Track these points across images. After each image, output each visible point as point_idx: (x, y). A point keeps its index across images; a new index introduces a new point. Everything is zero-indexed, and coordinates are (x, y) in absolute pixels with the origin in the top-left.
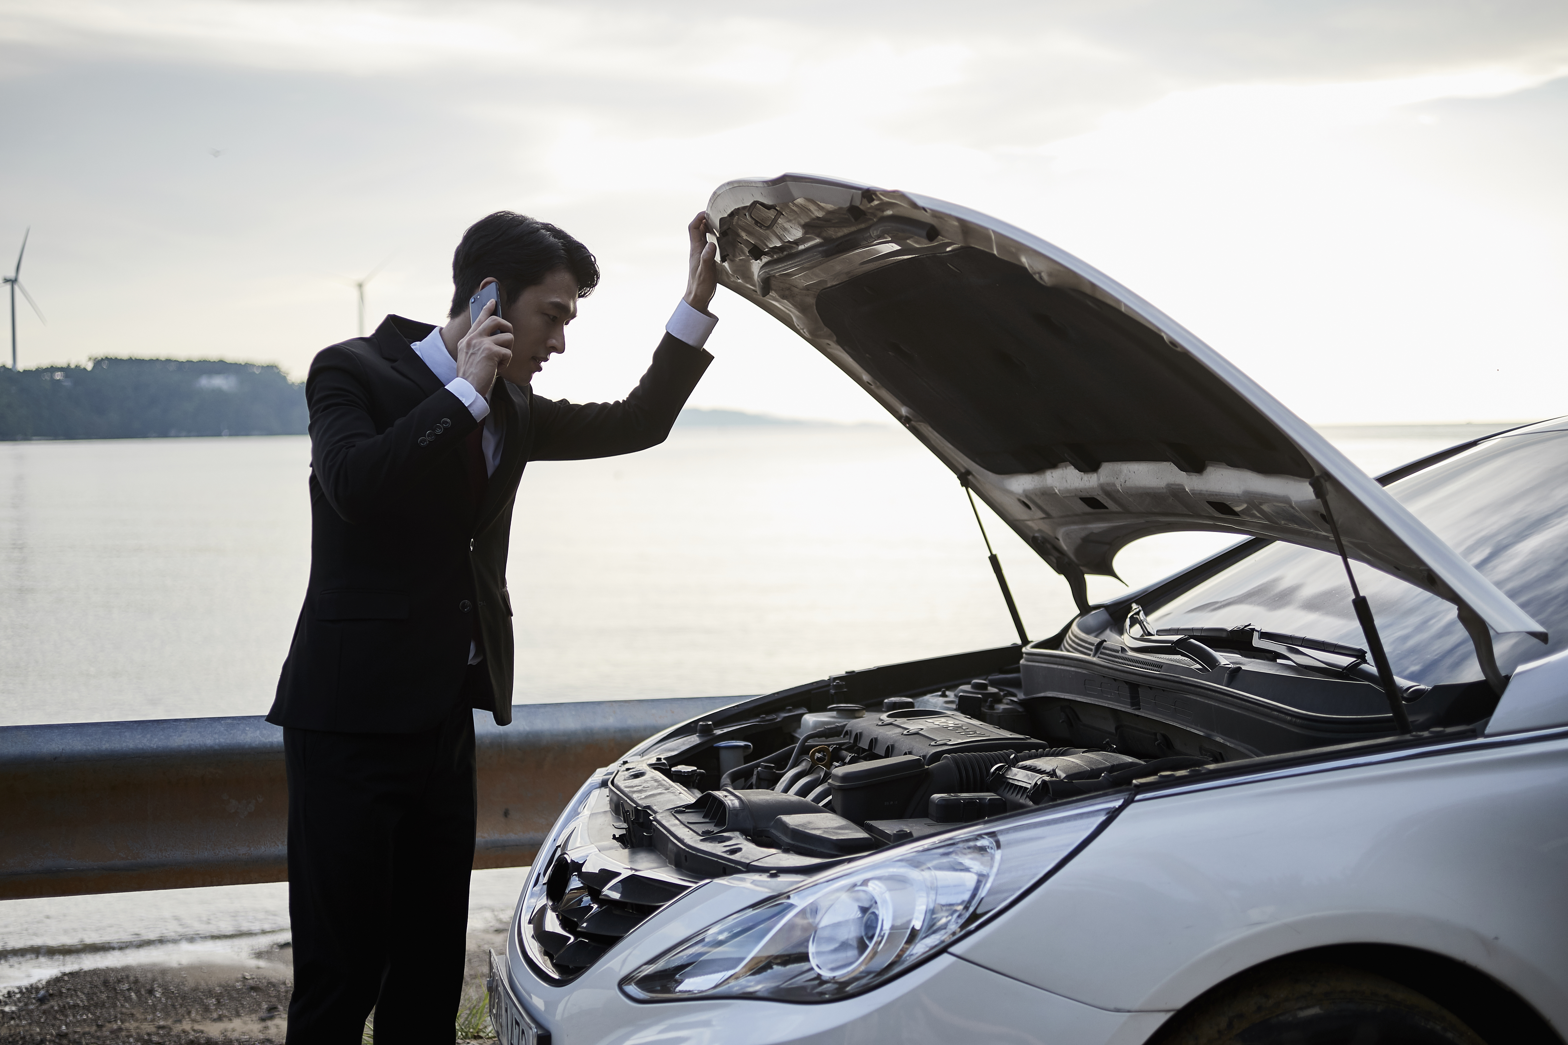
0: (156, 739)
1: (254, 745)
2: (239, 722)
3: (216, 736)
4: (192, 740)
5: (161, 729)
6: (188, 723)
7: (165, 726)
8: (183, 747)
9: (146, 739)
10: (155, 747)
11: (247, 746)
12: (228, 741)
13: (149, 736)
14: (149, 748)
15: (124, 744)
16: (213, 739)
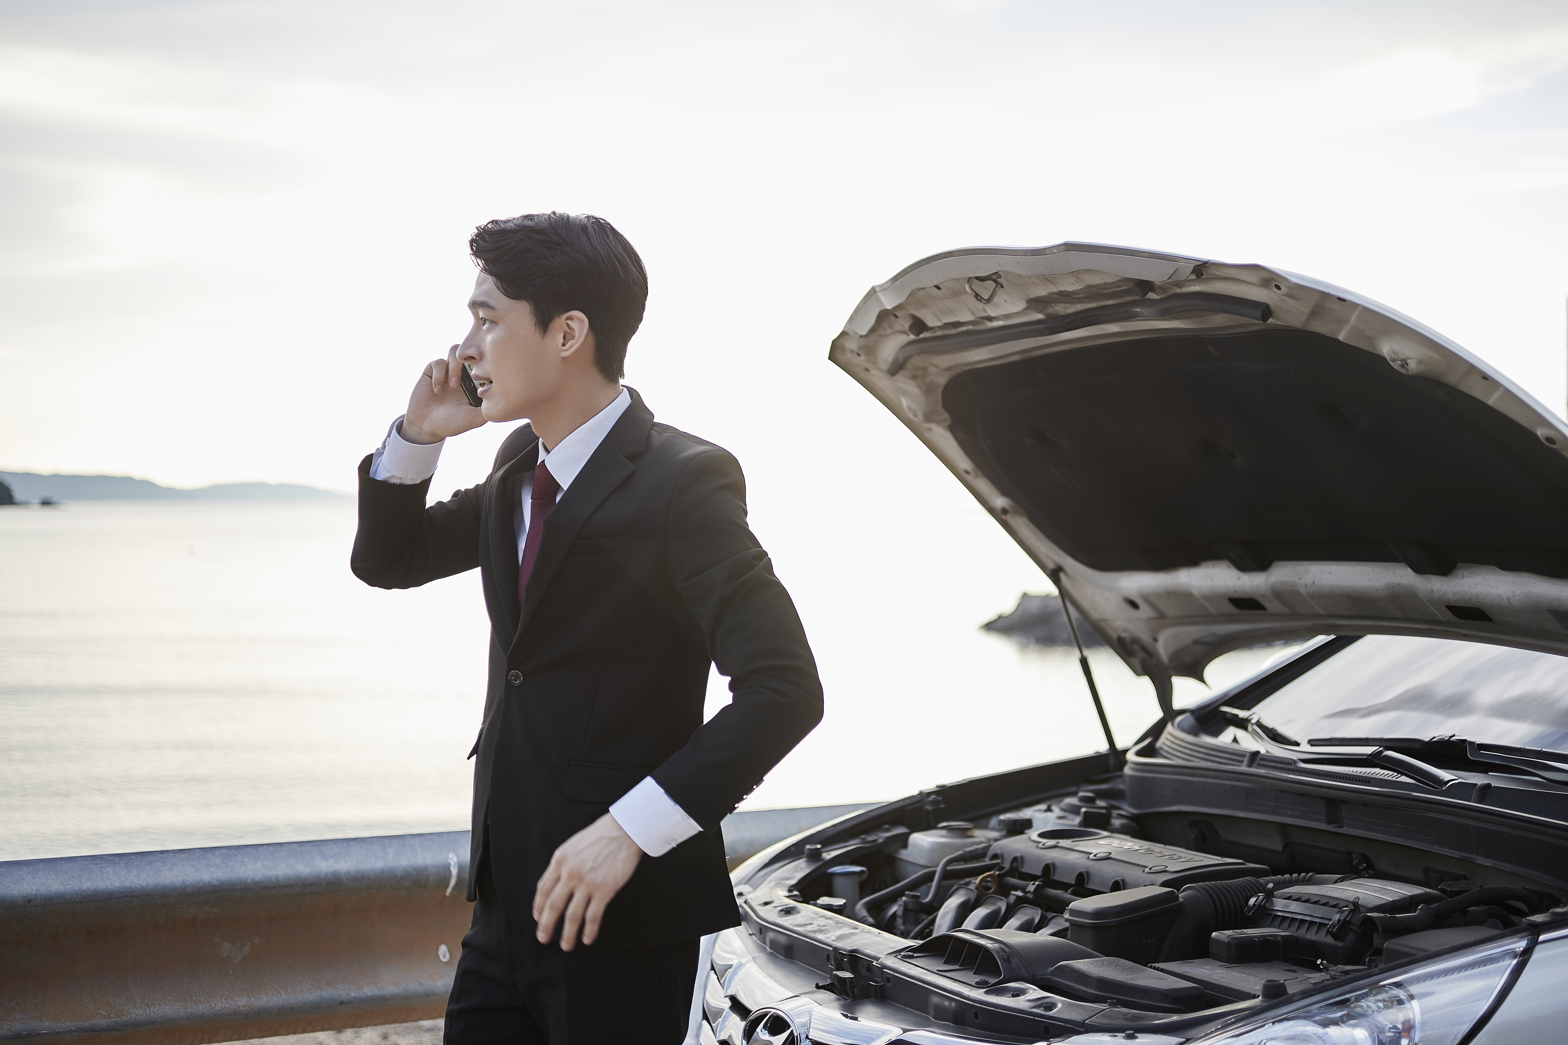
0: (144, 875)
1: (257, 879)
2: (235, 853)
3: (213, 869)
4: (186, 875)
5: (148, 863)
6: (177, 855)
7: (151, 859)
8: (177, 883)
9: (132, 875)
10: (145, 884)
11: (249, 881)
12: (227, 876)
13: (135, 871)
14: (137, 886)
15: (108, 882)
16: (209, 873)
